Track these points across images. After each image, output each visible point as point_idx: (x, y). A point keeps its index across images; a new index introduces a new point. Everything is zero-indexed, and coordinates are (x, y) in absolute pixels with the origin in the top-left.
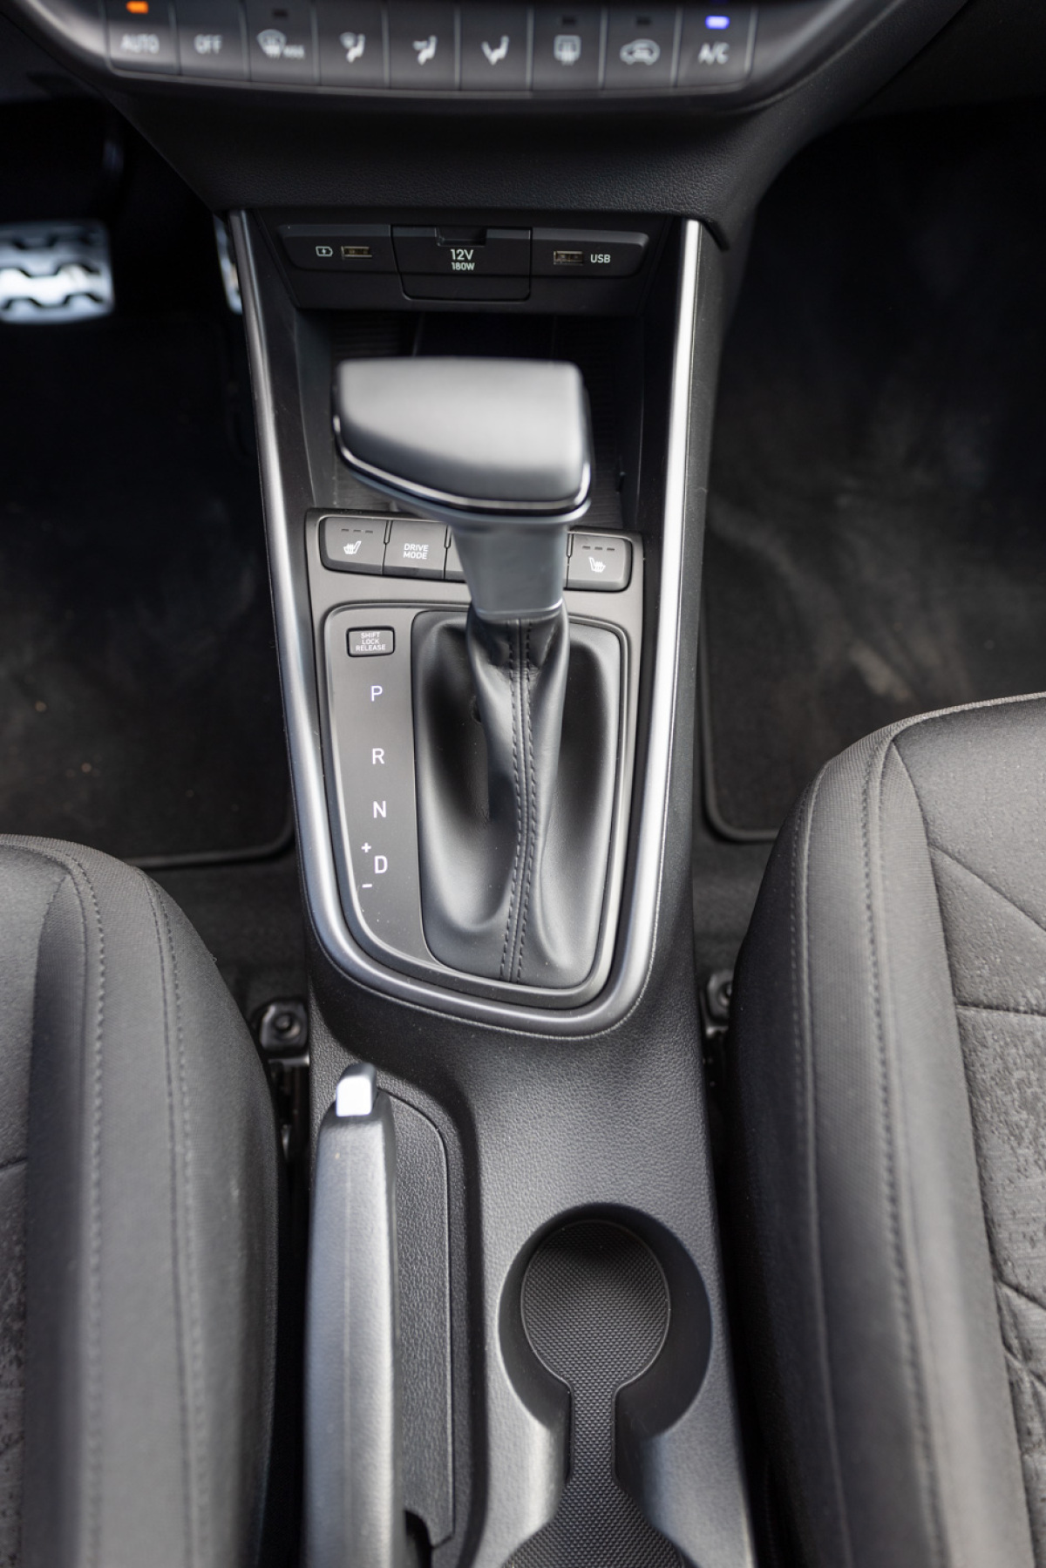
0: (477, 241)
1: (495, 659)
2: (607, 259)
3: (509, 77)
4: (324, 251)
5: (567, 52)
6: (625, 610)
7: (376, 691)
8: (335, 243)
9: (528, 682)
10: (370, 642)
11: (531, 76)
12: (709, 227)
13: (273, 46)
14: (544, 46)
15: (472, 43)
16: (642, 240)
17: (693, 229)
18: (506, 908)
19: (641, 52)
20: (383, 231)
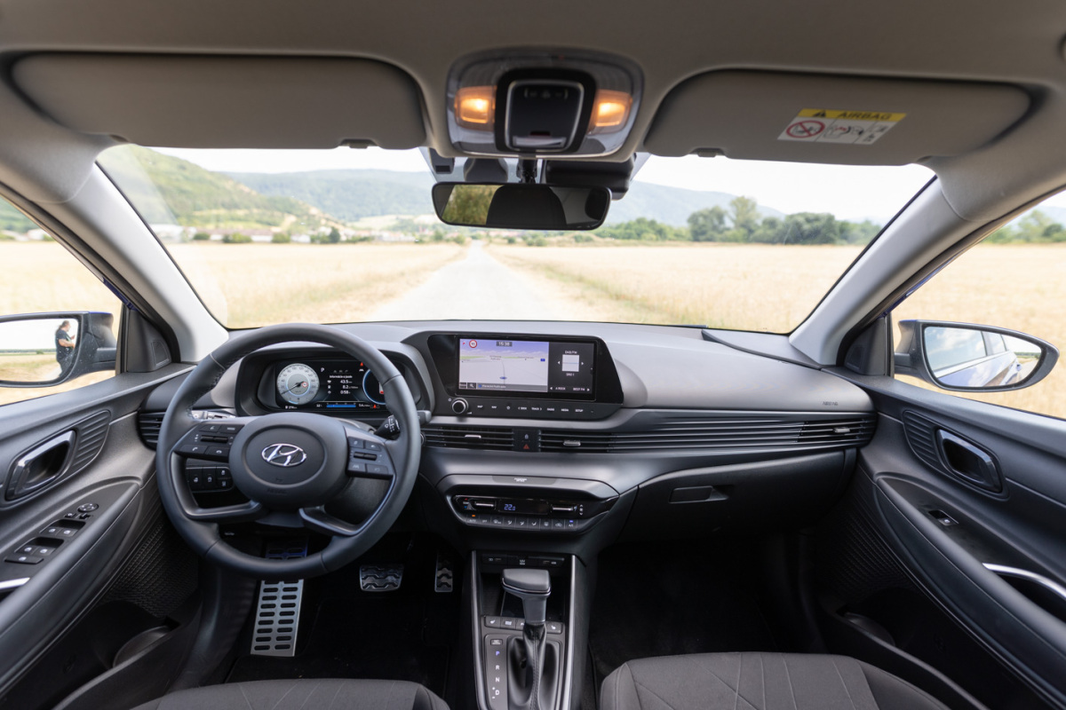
0: (526, 559)
1: (530, 638)
2: (555, 563)
3: (536, 528)
4: (491, 560)
5: (546, 524)
6: (562, 638)
7: (497, 653)
8: (494, 558)
9: (537, 643)
10: (496, 642)
11: (540, 527)
12: (577, 557)
13: (496, 522)
14: (542, 523)
15: (530, 523)
16: (563, 559)
17: (574, 557)
18: (530, 699)
19: (559, 525)
20: (506, 556)
